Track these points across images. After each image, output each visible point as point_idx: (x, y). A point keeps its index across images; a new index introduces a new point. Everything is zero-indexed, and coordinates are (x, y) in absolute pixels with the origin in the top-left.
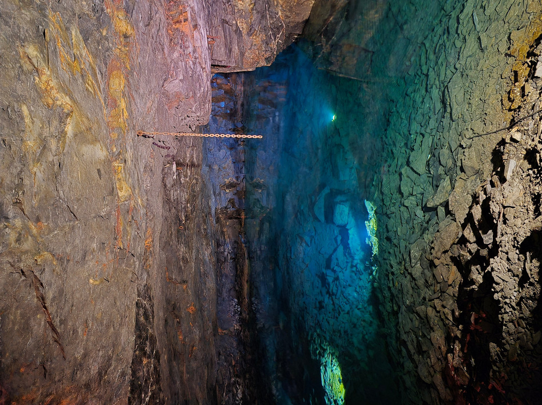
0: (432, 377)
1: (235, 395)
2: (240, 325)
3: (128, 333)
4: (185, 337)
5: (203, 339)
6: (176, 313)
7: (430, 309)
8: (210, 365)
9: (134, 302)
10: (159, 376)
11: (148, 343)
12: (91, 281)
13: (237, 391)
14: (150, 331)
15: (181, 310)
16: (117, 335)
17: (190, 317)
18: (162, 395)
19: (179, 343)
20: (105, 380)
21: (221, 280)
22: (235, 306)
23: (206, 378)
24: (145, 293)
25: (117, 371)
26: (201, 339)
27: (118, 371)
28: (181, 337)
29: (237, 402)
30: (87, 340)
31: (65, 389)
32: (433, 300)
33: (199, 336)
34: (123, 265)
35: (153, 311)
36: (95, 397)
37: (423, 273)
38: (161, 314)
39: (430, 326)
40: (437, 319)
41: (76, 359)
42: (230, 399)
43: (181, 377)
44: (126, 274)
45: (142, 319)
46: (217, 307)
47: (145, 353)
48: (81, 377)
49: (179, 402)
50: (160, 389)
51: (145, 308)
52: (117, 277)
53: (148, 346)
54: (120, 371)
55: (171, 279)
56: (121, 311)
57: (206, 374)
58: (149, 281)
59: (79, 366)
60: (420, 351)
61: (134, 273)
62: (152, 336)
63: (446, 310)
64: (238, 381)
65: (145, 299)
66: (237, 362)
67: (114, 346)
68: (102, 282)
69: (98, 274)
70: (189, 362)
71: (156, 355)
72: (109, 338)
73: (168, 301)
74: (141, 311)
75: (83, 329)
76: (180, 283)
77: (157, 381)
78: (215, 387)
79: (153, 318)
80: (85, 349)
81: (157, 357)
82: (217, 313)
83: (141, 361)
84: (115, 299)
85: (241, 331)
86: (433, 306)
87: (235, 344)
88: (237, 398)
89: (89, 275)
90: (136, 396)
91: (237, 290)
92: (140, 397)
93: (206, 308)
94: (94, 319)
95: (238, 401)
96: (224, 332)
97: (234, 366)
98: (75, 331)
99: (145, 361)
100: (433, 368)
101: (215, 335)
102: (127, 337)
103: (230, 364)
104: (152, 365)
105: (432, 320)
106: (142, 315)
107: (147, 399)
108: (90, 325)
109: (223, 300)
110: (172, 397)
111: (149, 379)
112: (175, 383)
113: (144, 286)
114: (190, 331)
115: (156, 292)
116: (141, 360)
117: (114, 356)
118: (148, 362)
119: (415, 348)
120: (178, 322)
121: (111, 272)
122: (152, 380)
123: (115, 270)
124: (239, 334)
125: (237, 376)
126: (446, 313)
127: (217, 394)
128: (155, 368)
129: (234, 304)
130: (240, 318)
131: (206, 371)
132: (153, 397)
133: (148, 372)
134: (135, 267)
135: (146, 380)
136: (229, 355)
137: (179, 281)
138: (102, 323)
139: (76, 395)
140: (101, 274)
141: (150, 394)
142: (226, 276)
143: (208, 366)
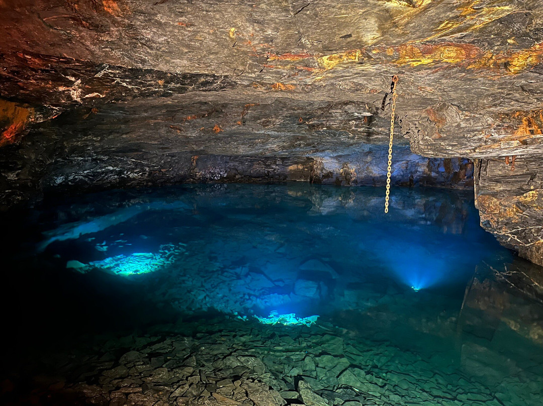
0: (125, 365)
1: (132, 170)
2: (200, 179)
3: (184, 66)
4: (189, 122)
5: (187, 141)
6: (213, 114)
7: (191, 370)
8: (161, 146)
9: (214, 72)
10: (147, 96)
11: (178, 85)
12: (233, 29)
13: (136, 173)
14: (191, 88)
15: (216, 119)
16: (181, 55)
17: (211, 127)
18: (130, 98)
19: (185, 116)
20: (137, 44)
21: (246, 160)
22: (220, 174)
23: (150, 143)
24: (228, 83)
25: (147, 55)
26: (187, 138)
27: (146, 56)
28: (189, 117)
29: (125, 172)
30: (174, 27)
31: (127, 5)
32: (200, 375)
33: (191, 136)
34: (251, 61)
35: (210, 91)
36: (121, 34)
37: (229, 368)
38: (210, 98)
39: (174, 368)
40: (181, 376)
41: (155, 15)
42: (129, 165)
43: (151, 118)
44: (243, 64)
45: (202, 79)
46: (219, 155)
47: (168, 82)
48: (138, 20)
49: (127, 114)
50: (135, 97)
51: (212, 83)
52: (239, 55)
53: (175, 85)
54: (147, 58)
55: (248, 108)
56: (204, 59)
57: (153, 142)
58: (240, 87)
59: (150, 20)
60: (151, 355)
61: (243, 71)
62: (186, 89)
63: (187, 387)
64: (146, 174)
65: (223, 83)
66: (164, 174)
67: (170, 52)
68: (232, 40)
69: (240, 36)
70: (166, 126)
71: (168, 93)
72: (177, 48)
73: (225, 106)
74: (210, 79)
75: (185, 22)
76: (243, 118)
77: (143, 95)
78: (141, 151)
79: (203, 91)
80: (165, 24)
81: (166, 95)
82: (215, 156)
83: (160, 78)
84: (217, 53)
85: (194, 179)
86: (194, 374)
87: (182, 173)
88: (129, 173)
89: (239, 27)
90: (127, 73)
91: (235, 177)
92: (127, 77)
93: (219, 145)
94: (196, 33)
95: (127, 173)
96: (195, 162)
97: (160, 171)
98: (182, 14)
99: (161, 82)
100: (133, 367)
101: (191, 152)
102: (180, 65)
103: (162, 167)
104: (157, 89)
105: (180, 371)
106: (206, 79)
107: (124, 84)
108: (189, 29)
109: (226, 162)
110: (132, 108)
111: (144, 87)
112: (146, 111)
113: (235, 82)
114: (195, 127)
115: (229, 94)
116: (162, 78)
117: (160, 52)
118: (160, 86)
119: (157, 350)
120: (203, 116)
121: (243, 49)
122: (143, 89)
123: (245, 53)
124: (191, 177)
125: (150, 174)
126: (184, 386)
127: (134, 153)
128: (155, 92)
129: (222, 173)
130: (207, 178)
131: (156, 142)
132: (127, 90)
133: (151, 85)
134: (249, 73)
135: (142, 83)
136: (171, 166)
137: (245, 117)
138: (191, 40)
139: (122, 16)
140: (240, 39)
141: (130, 87)
142: (250, 166)
143: (161, 144)
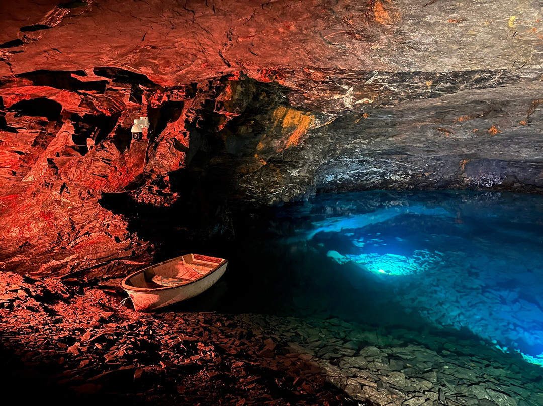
0: (365, 357)
1: (395, 173)
2: (467, 185)
3: (453, 65)
4: (460, 123)
5: (456, 143)
6: (490, 113)
7: (430, 385)
8: (427, 149)
9: (488, 67)
10: (414, 98)
11: (448, 85)
12: (513, 18)
13: (398, 175)
14: (462, 86)
15: (494, 119)
16: (450, 53)
17: (486, 128)
18: (396, 102)
19: (455, 117)
20: (405, 48)
21: (531, 166)
22: (493, 181)
23: (415, 145)
24: (508, 78)
25: (413, 57)
26: (456, 140)
27: (413, 59)
28: (461, 118)
29: (388, 174)
30: (444, 25)
31: (397, 12)
32: (439, 394)
33: (461, 139)
34: (536, 51)
35: (485, 88)
36: (390, 40)
37: (474, 397)
38: (487, 97)
39: (412, 377)
40: (418, 388)
41: (425, 16)
42: (392, 168)
43: (419, 120)
44: (525, 55)
45: (477, 76)
46: (495, 160)
47: (437, 83)
48: (407, 24)
49: (395, 118)
50: (401, 100)
51: (488, 80)
52: (520, 46)
53: (445, 85)
54: (413, 60)
55: (536, 105)
56: (477, 54)
57: (419, 145)
58: (524, 81)
59: (419, 21)
60: (391, 357)
61: (524, 64)
62: (456, 89)
63: (422, 400)
64: (408, 177)
65: (501, 78)
66: (427, 178)
67: (438, 52)
68: (512, 29)
69: (522, 23)
70: (433, 128)
71: (435, 94)
72: (446, 46)
73: (506, 103)
74: (485, 75)
75: (456, 18)
76: (529, 117)
77: (409, 98)
78: (406, 154)
79: (477, 88)
80: (435, 24)
81: (433, 96)
82: (488, 160)
83: (428, 80)
84: (492, 46)
85: (460, 185)
86: (432, 390)
87: (447, 177)
88: (392, 175)
89: (521, 15)
90: (395, 78)
91: (513, 185)
92: (394, 81)
93: (494, 148)
94: (468, 27)
95: (390, 175)
96: (463, 166)
97: (424, 175)
98: (453, 10)
99: (429, 83)
100: (372, 362)
101: (460, 156)
102: (448, 64)
103: (426, 171)
104: (424, 91)
105: (418, 383)
106: (482, 76)
107: (392, 89)
108: (460, 25)
109: (503, 168)
110: (400, 111)
111: (411, 89)
112: (413, 114)
113: (517, 76)
114: (467, 129)
115: (510, 90)
116: (430, 79)
117: (427, 53)
118: (428, 87)
119: (397, 353)
120: (478, 116)
121: (525, 38)
122: (410, 91)
123: (528, 42)
124: (457, 182)
125: (413, 177)
126: (420, 399)
127: (399, 156)
128: (422, 94)
129: (495, 180)
130: (476, 185)
131: (422, 145)
132: (394, 94)
133: (418, 87)
134: (533, 64)
135: (409, 86)
136: (435, 170)
137: (532, 116)
138: (462, 36)
139: (391, 23)
140: (522, 27)
141: (397, 91)
142: (535, 174)
143: (427, 147)
